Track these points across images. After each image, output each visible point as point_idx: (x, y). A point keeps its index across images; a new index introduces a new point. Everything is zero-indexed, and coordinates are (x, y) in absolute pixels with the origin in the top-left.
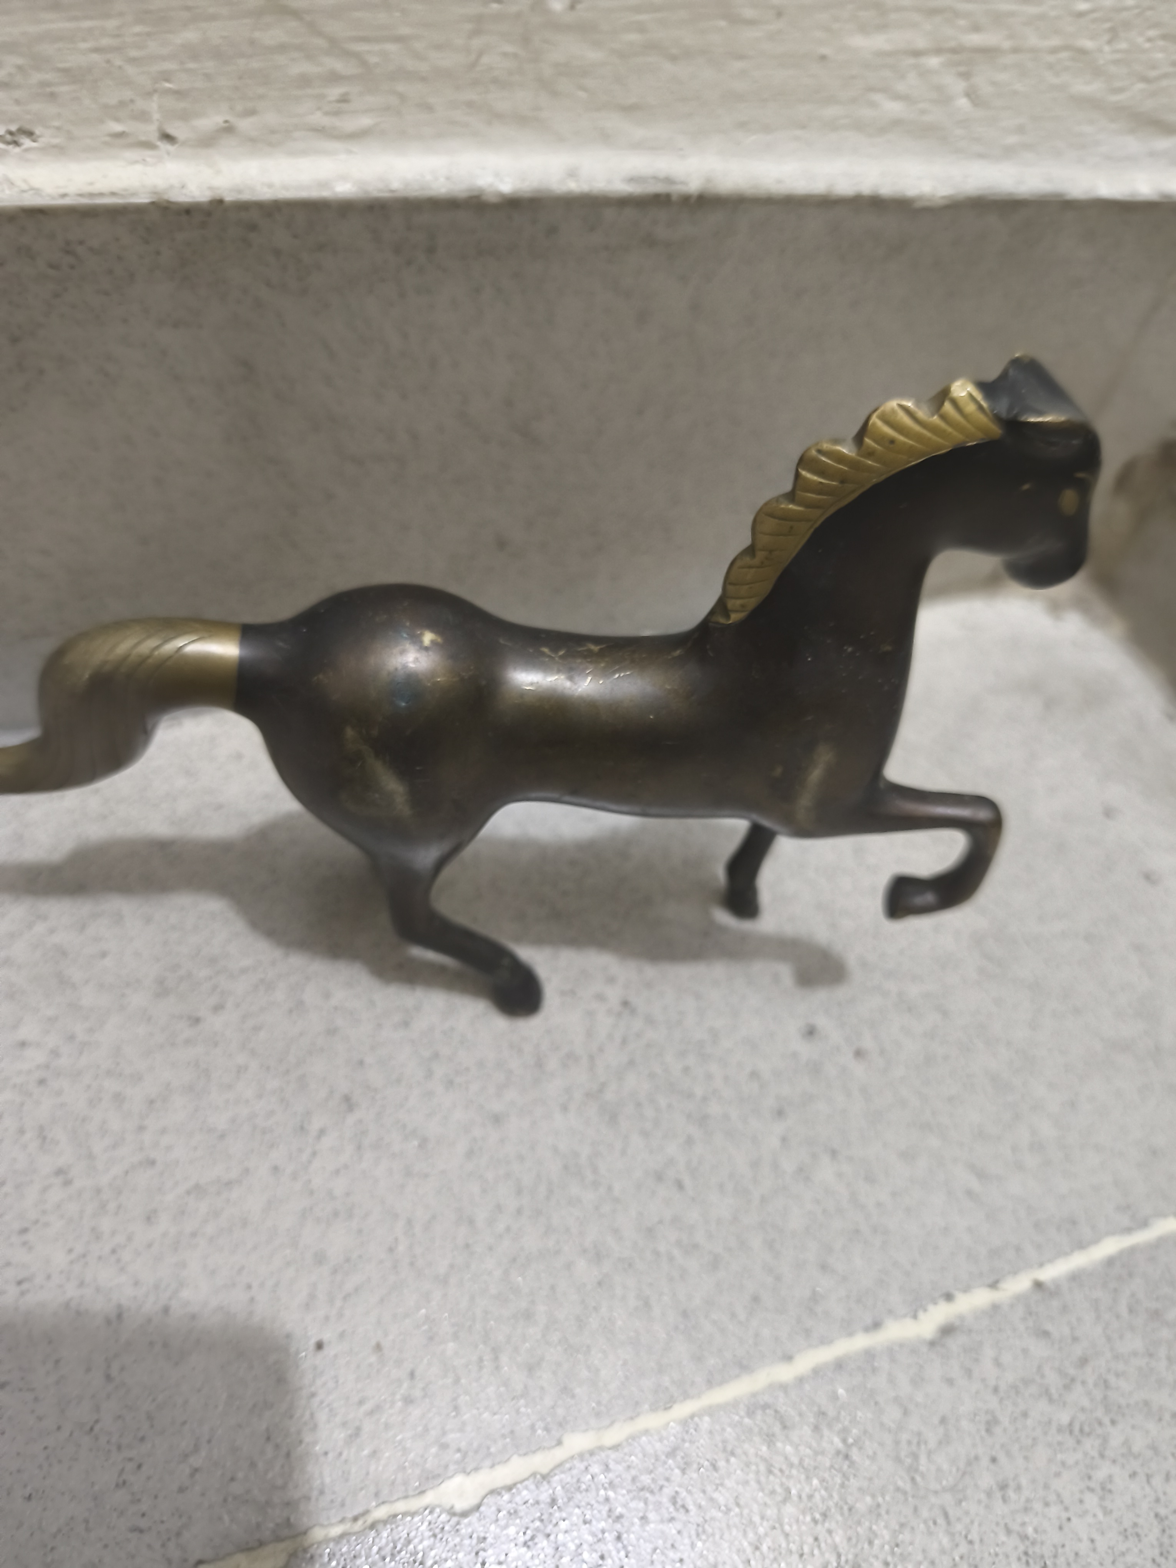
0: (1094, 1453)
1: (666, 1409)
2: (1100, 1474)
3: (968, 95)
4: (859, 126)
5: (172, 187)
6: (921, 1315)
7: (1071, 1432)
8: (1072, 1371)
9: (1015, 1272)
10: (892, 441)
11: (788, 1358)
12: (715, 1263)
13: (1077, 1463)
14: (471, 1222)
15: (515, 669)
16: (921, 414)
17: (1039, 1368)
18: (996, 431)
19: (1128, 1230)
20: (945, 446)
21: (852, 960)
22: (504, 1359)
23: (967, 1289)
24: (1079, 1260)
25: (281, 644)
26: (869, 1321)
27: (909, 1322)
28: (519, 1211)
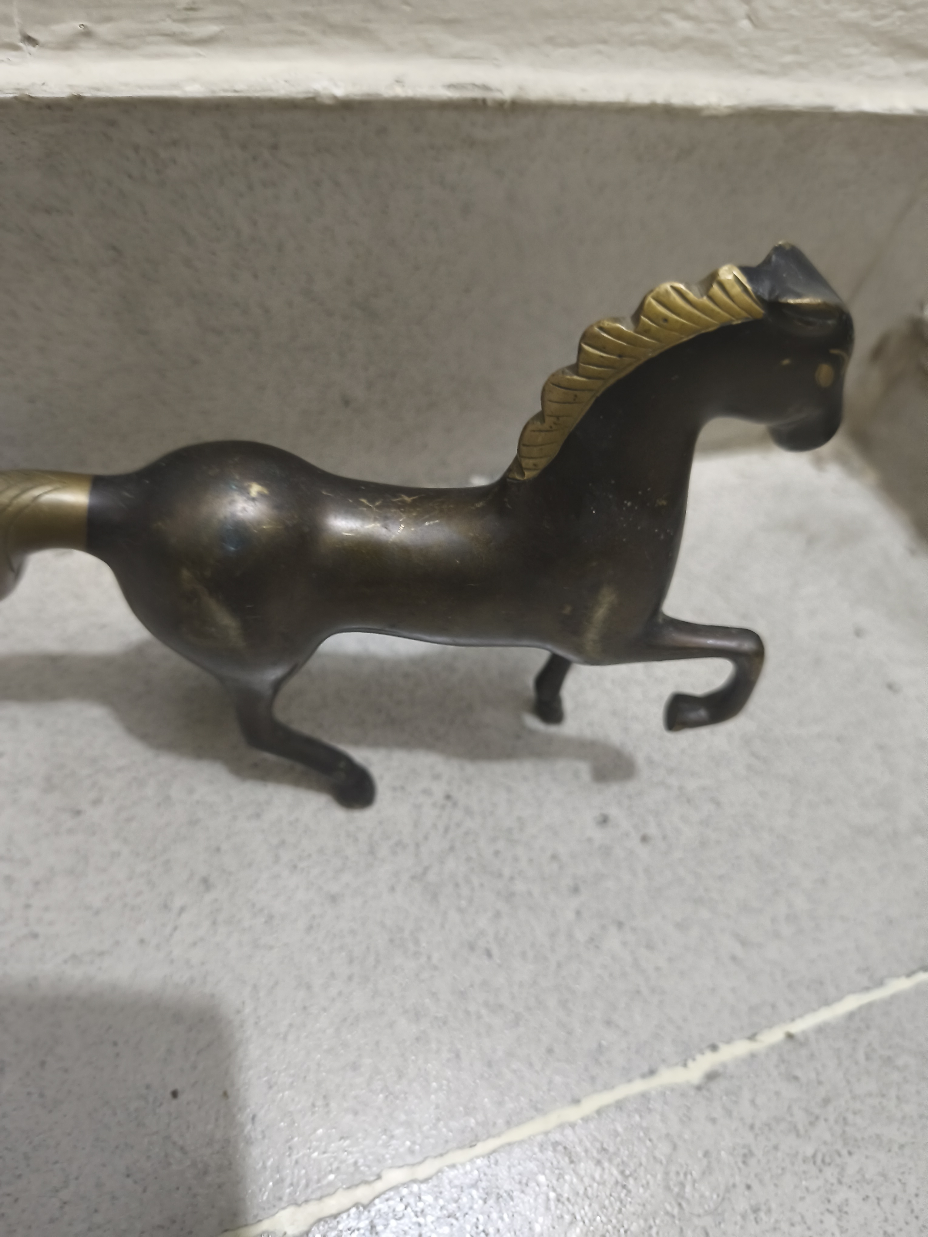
0: (834, 1181)
1: (472, 1146)
2: (837, 1199)
3: (749, 17)
4: (653, 43)
5: (33, 84)
6: (690, 1063)
7: (815, 1163)
8: (817, 1111)
9: (770, 1026)
10: (666, 320)
11: (576, 1101)
12: (517, 1020)
13: (819, 1189)
14: (309, 987)
15: (336, 517)
16: (691, 295)
17: (790, 1108)
18: (759, 310)
19: (867, 989)
20: (713, 324)
21: (640, 759)
22: (333, 1105)
23: (729, 1041)
24: (825, 1015)
25: (126, 494)
26: (646, 1069)
27: (680, 1070)
28: (350, 978)
